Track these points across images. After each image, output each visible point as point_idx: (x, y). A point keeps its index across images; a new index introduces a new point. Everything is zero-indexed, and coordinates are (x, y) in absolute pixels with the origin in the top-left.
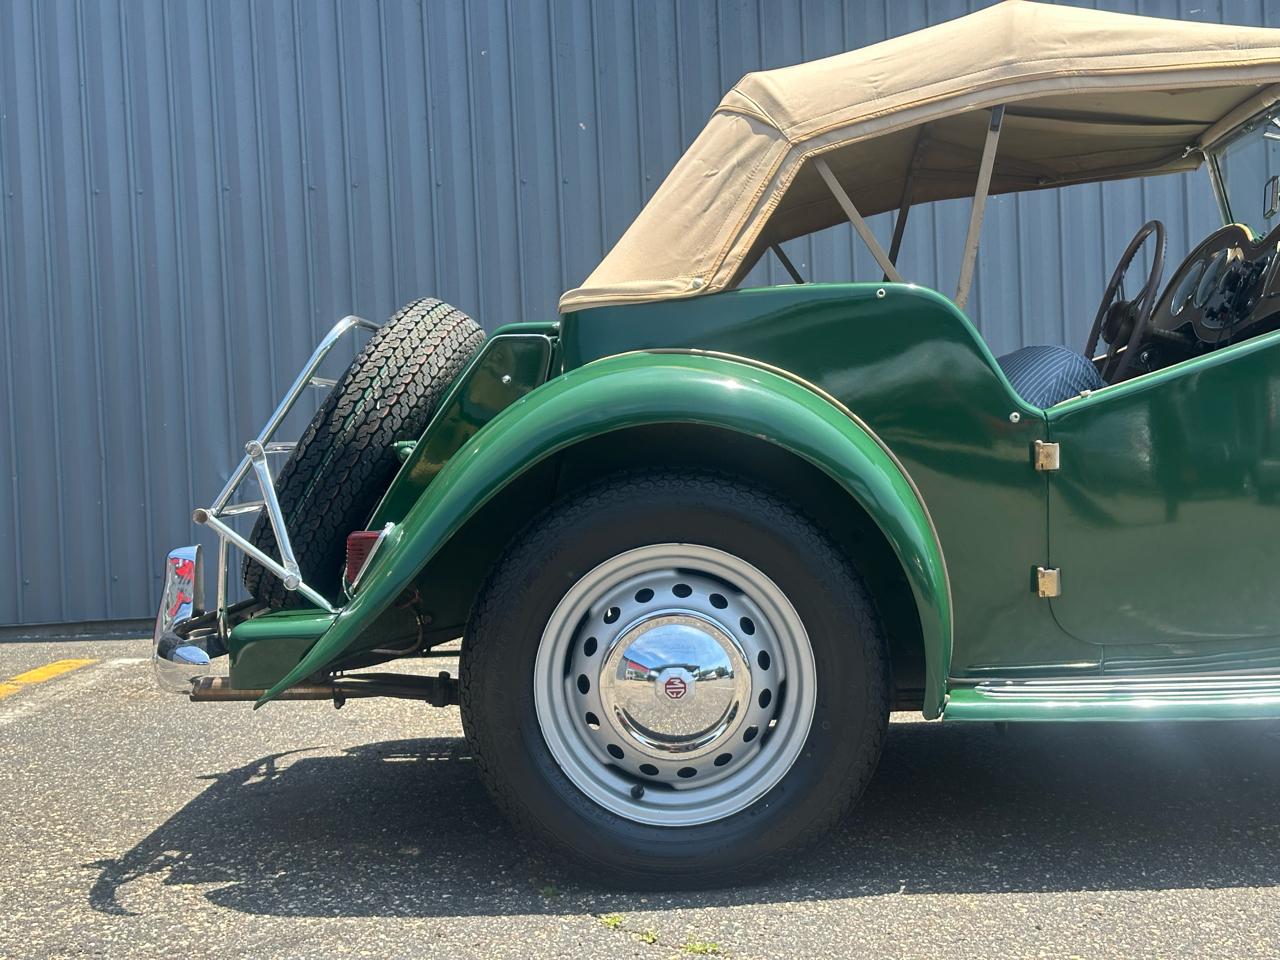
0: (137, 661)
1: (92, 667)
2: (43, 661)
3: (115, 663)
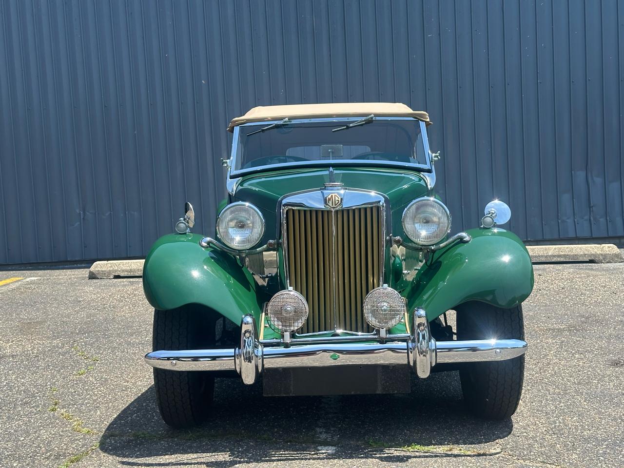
0: (36, 278)
1: (19, 280)
2: (7, 278)
3: (28, 279)
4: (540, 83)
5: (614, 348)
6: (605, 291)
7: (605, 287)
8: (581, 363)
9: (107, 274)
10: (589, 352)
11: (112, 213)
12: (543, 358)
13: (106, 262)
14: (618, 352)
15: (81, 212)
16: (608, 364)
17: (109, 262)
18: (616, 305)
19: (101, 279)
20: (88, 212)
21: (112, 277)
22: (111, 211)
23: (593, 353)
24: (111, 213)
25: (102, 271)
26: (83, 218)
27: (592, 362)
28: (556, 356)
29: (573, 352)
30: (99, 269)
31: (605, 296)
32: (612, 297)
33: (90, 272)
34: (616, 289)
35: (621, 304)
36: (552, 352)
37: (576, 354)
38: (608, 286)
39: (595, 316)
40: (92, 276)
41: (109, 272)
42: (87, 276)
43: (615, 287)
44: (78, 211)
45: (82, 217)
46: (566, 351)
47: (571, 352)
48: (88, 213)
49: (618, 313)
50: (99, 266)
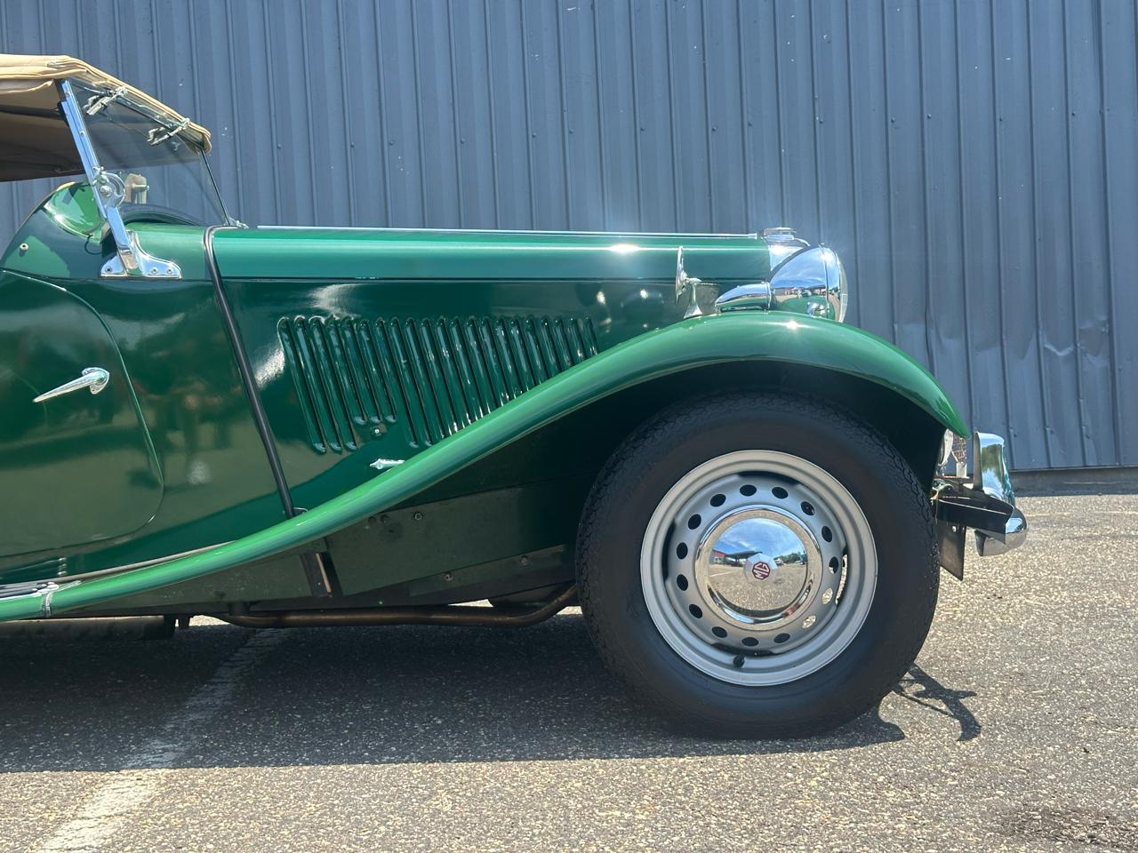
4: (821, 122)
5: (1009, 763)
6: (973, 593)
7: (973, 582)
8: (902, 826)
10: (931, 781)
12: (783, 805)
14: (1022, 781)
16: (991, 829)
18: (1003, 628)
23: (943, 785)
27: (938, 820)
28: (824, 798)
29: (881, 779)
31: (973, 605)
32: (991, 607)
34: (1000, 586)
35: (1016, 627)
36: (813, 783)
37: (888, 789)
38: (981, 581)
39: (947, 659)
43: (999, 582)
46: (859, 775)
47: (875, 781)
49: (1008, 649)
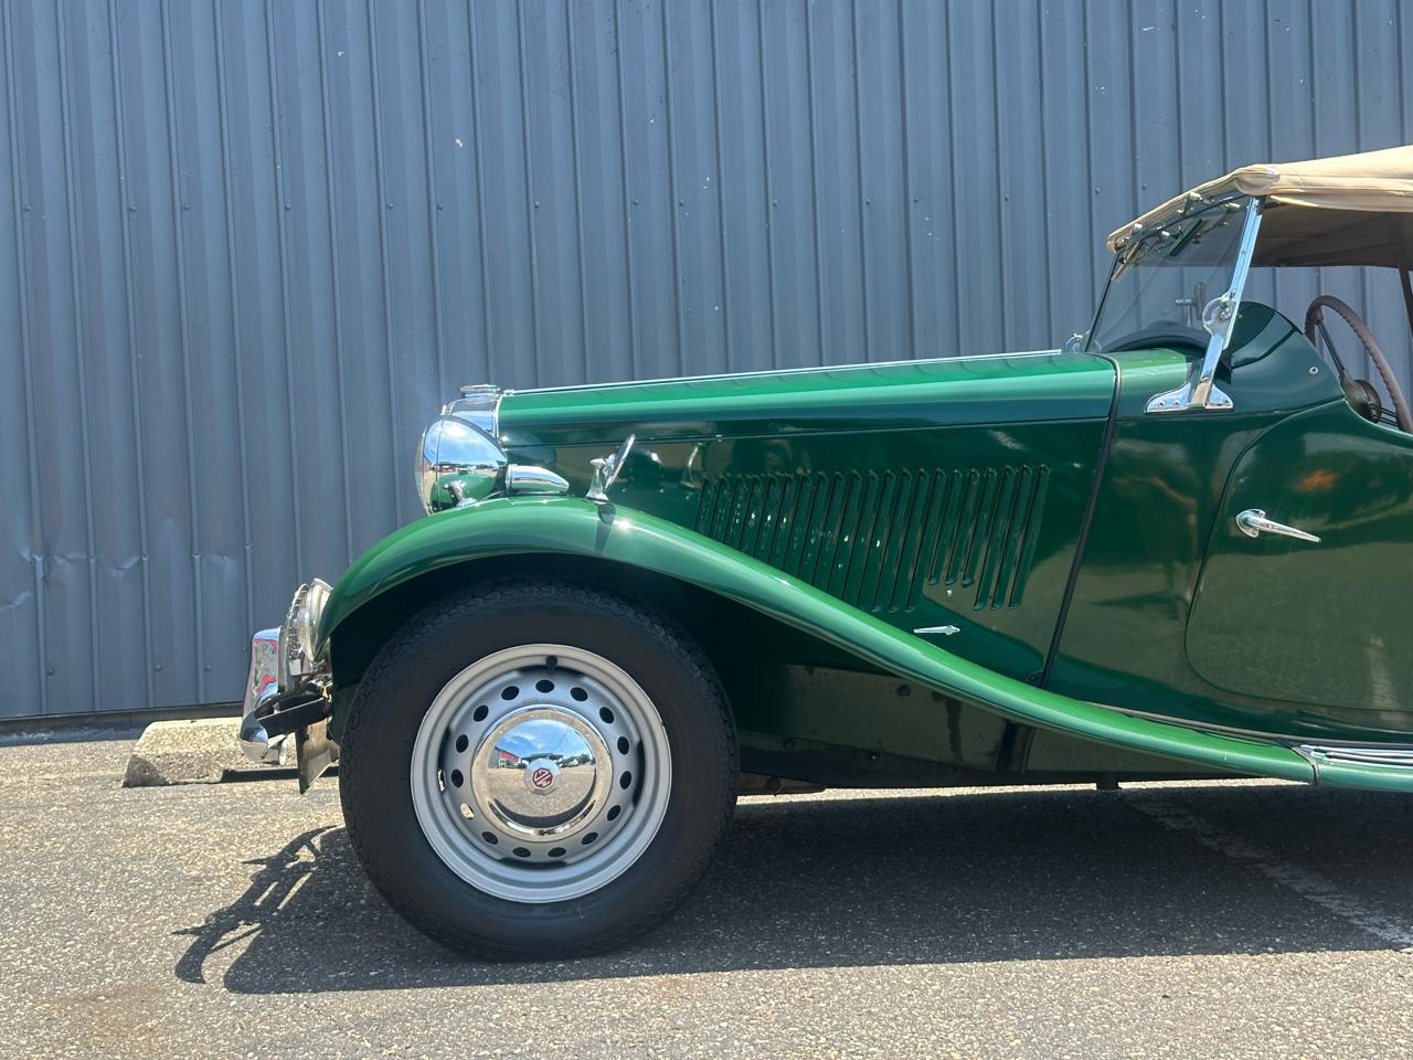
9: (196, 767)
11: (145, 559)
13: (185, 724)
15: (39, 559)
17: (201, 722)
19: (176, 784)
20: (63, 557)
21: (216, 776)
22: (141, 554)
24: (141, 560)
25: (180, 756)
26: (44, 578)
30: (168, 749)
33: (135, 760)
40: (142, 776)
41: (207, 760)
42: (122, 771)
44: (26, 554)
45: (40, 575)
48: (60, 561)
50: (163, 738)
